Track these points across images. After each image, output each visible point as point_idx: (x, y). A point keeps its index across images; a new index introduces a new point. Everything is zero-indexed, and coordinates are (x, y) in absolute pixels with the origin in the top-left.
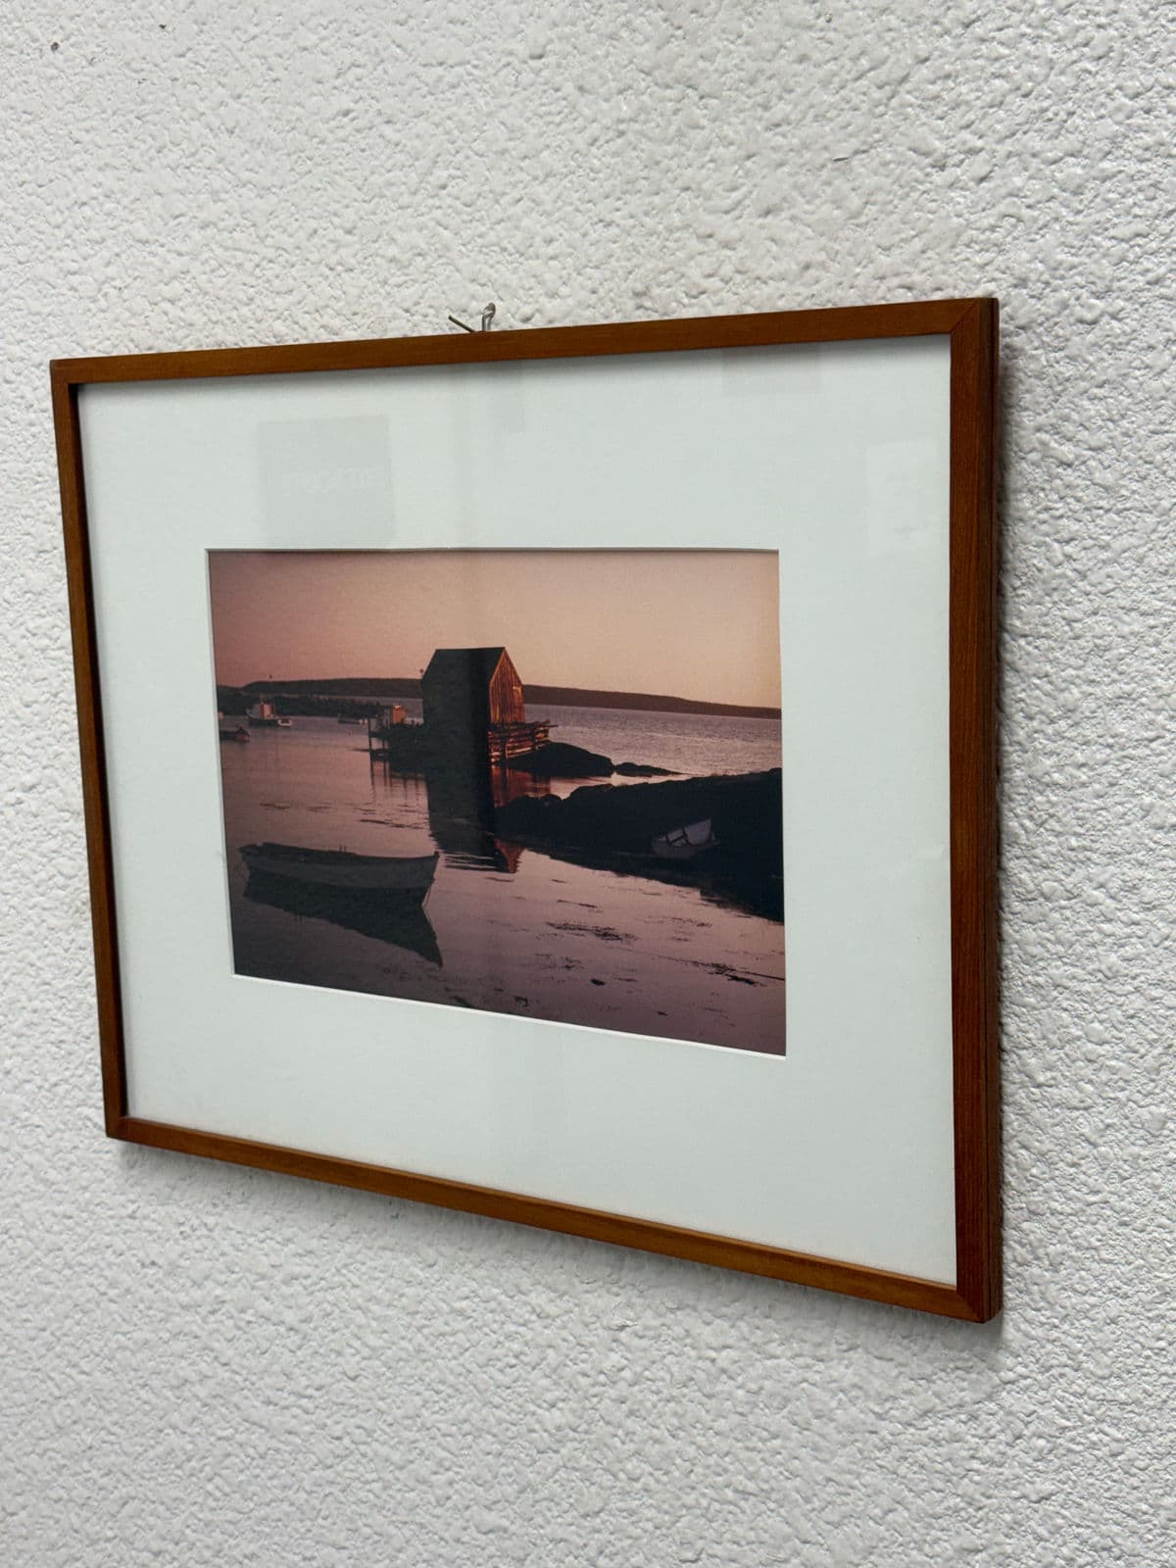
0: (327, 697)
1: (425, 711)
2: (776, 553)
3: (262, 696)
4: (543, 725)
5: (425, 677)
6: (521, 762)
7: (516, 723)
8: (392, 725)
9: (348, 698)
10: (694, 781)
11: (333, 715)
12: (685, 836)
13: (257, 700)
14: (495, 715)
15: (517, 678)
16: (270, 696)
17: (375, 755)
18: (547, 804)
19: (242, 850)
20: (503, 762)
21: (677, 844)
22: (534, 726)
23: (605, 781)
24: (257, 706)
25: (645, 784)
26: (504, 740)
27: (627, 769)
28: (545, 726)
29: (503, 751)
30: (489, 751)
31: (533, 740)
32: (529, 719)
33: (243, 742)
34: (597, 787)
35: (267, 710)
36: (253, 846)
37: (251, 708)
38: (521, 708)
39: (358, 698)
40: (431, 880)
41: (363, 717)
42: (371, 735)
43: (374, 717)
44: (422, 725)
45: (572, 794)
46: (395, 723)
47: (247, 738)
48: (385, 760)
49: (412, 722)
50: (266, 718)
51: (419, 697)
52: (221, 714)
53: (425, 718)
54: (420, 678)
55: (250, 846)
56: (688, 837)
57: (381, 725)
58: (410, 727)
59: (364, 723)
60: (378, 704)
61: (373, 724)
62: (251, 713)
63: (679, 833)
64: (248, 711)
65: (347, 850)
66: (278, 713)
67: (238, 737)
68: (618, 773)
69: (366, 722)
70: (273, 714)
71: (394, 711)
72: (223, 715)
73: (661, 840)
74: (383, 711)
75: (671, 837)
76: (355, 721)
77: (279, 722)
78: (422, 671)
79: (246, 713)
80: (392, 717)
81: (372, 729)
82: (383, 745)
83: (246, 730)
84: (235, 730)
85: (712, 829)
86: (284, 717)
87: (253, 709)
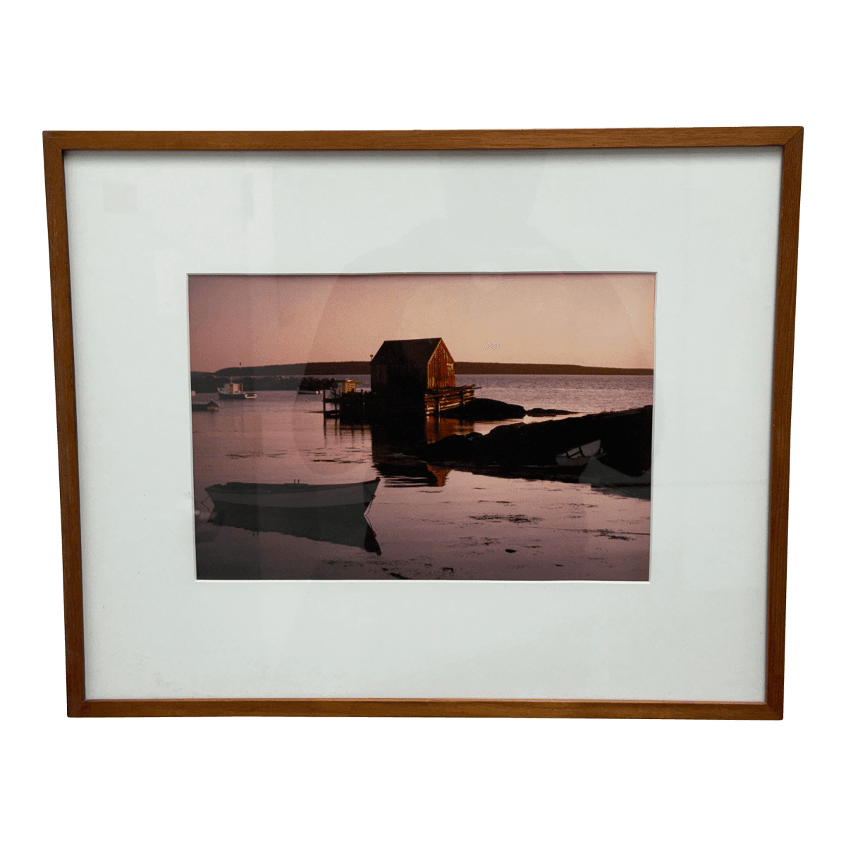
0: (288, 377)
1: (372, 383)
2: (654, 274)
3: (231, 378)
4: (470, 388)
5: (373, 360)
6: (450, 414)
7: (448, 387)
8: (343, 394)
9: (307, 376)
10: (589, 418)
11: (294, 389)
12: (581, 451)
13: (228, 381)
14: (431, 383)
15: (450, 358)
16: (239, 378)
17: (327, 415)
18: (470, 439)
19: (208, 490)
20: (435, 414)
21: (575, 457)
22: (462, 390)
23: (518, 421)
24: (227, 386)
25: (551, 421)
26: (437, 400)
27: (536, 412)
28: (472, 389)
29: (437, 407)
30: (426, 407)
31: (461, 398)
32: (458, 384)
33: (213, 411)
34: (512, 425)
35: (236, 388)
36: (219, 486)
37: (222, 386)
38: (453, 378)
39: (315, 377)
40: (373, 496)
41: (319, 389)
42: (325, 401)
43: (329, 389)
44: (370, 393)
45: (492, 431)
46: (346, 392)
47: (216, 408)
48: (336, 418)
49: (362, 390)
50: (234, 393)
51: (368, 374)
52: (194, 392)
53: (372, 387)
54: (370, 360)
55: (215, 486)
56: (583, 452)
57: (335, 394)
58: (360, 394)
59: (319, 393)
60: (333, 379)
61: (328, 394)
62: (221, 390)
63: (576, 450)
64: (219, 389)
65: (300, 483)
66: (245, 390)
67: (209, 408)
68: (529, 415)
69: (321, 392)
70: (241, 390)
71: (346, 384)
72: (196, 392)
73: (563, 455)
74: (337, 385)
75: (570, 453)
76: (312, 392)
77: (246, 396)
78: (372, 356)
79: (217, 391)
80: (344, 388)
81: (326, 397)
82: (336, 408)
83: (216, 402)
84: (207, 403)
85: (601, 446)
86: (250, 392)
87: (223, 387)
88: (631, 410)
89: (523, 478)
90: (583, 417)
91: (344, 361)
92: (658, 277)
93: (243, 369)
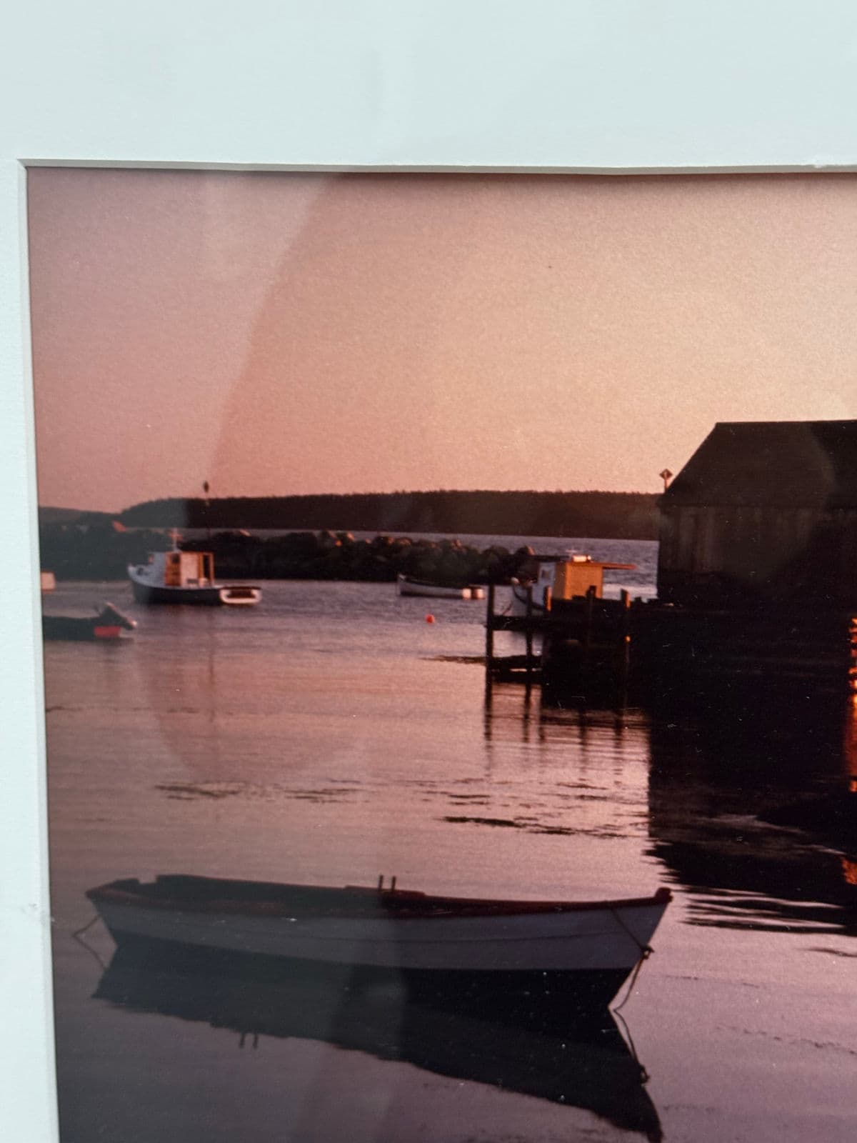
1: (662, 571)
3: (176, 533)
5: (669, 490)
8: (559, 604)
9: (433, 537)
11: (389, 578)
13: (163, 544)
16: (200, 533)
17: (499, 672)
19: (96, 895)
24: (160, 560)
33: (112, 642)
35: (190, 568)
36: (131, 885)
37: (143, 560)
39: (462, 539)
40: (644, 951)
41: (473, 582)
42: (494, 623)
43: (507, 583)
44: (651, 601)
46: (568, 597)
47: (123, 634)
48: (526, 681)
49: (624, 594)
50: (184, 585)
51: (651, 538)
52: (50, 577)
53: (661, 586)
54: (662, 491)
55: (119, 885)
57: (527, 601)
58: (616, 606)
59: (474, 597)
60: (523, 552)
61: (504, 599)
62: (140, 572)
64: (132, 570)
65: (399, 887)
66: (221, 574)
67: (100, 632)
69: (481, 593)
70: (207, 575)
71: (569, 568)
72: (59, 578)
74: (537, 568)
76: (449, 591)
77: (224, 595)
78: (666, 474)
79: (125, 576)
80: (560, 583)
81: (498, 611)
82: (529, 648)
83: (124, 614)
84: (91, 614)
86: (237, 584)
87: (146, 563)
91: (565, 489)
93: (216, 502)
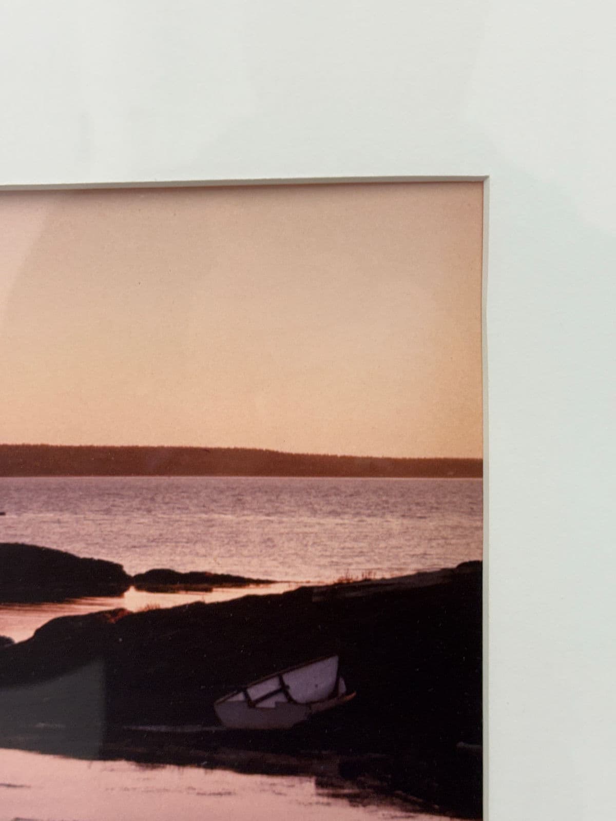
2: (478, 183)
10: (304, 594)
12: (284, 689)
21: (270, 703)
25: (199, 605)
27: (159, 580)
34: (92, 616)
45: (38, 632)
56: (292, 691)
63: (271, 685)
68: (139, 588)
73: (235, 699)
75: (256, 692)
85: (339, 673)
88: (420, 575)
89: (129, 757)
90: (288, 595)
92: (493, 191)
